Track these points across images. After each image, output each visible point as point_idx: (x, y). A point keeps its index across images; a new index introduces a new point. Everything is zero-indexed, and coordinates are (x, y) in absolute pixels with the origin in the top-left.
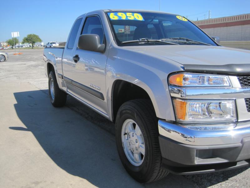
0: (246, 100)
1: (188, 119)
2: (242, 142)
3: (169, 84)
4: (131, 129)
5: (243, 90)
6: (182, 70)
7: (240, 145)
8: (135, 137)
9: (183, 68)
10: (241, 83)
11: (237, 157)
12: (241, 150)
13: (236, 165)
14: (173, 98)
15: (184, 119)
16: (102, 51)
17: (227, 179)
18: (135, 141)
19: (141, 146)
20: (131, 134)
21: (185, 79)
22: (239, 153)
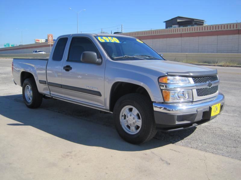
0: (197, 90)
1: (170, 101)
2: (197, 111)
3: (159, 83)
4: (128, 112)
5: (195, 85)
6: (167, 75)
7: (196, 112)
8: (133, 116)
9: (167, 74)
10: (194, 81)
11: (195, 119)
12: (196, 116)
13: (192, 125)
14: (161, 90)
15: (169, 101)
16: (99, 64)
17: (183, 139)
18: (132, 119)
19: (137, 121)
20: (129, 115)
21: (168, 79)
22: (196, 117)
